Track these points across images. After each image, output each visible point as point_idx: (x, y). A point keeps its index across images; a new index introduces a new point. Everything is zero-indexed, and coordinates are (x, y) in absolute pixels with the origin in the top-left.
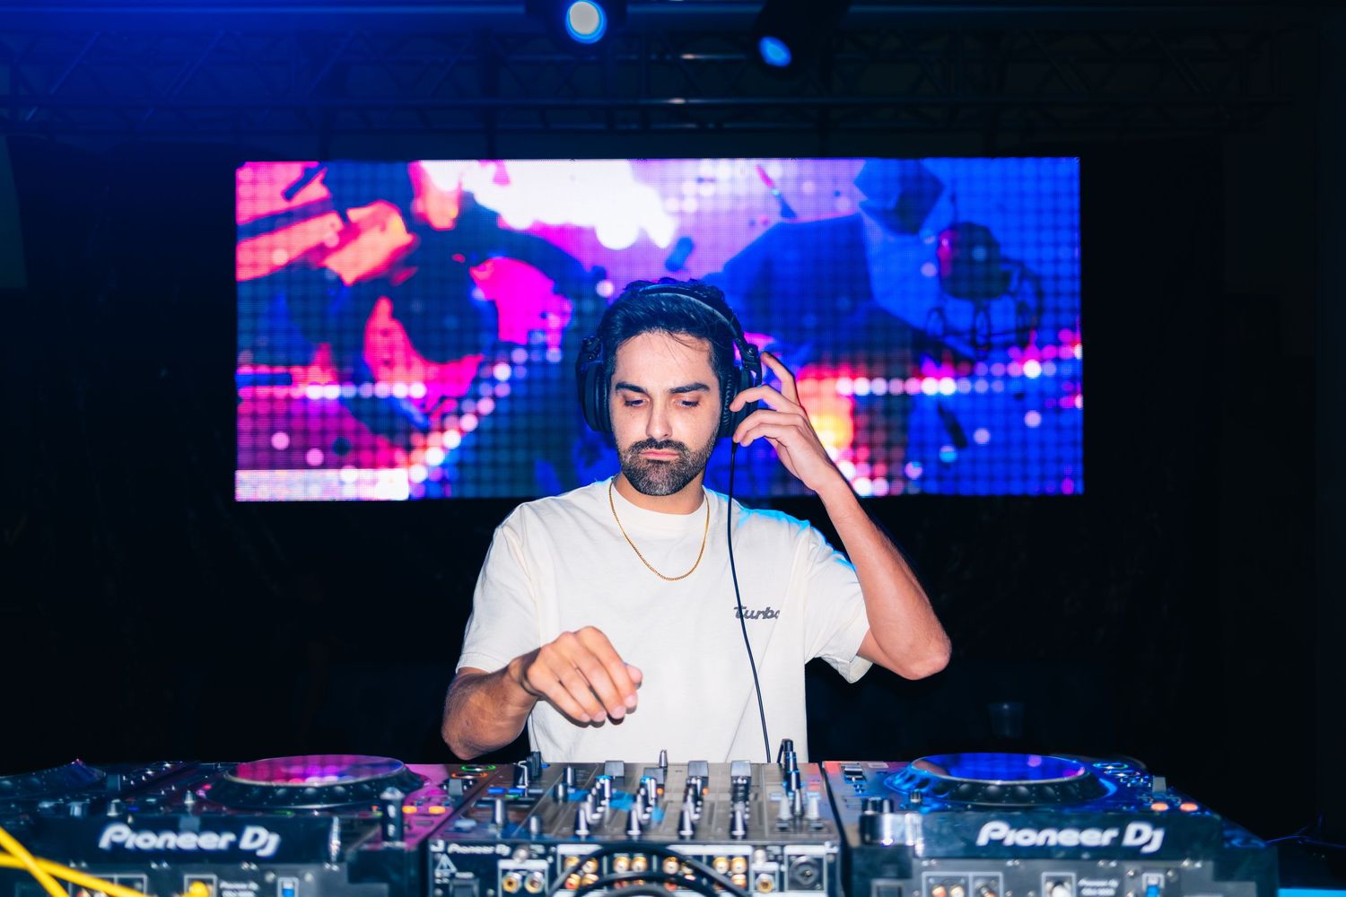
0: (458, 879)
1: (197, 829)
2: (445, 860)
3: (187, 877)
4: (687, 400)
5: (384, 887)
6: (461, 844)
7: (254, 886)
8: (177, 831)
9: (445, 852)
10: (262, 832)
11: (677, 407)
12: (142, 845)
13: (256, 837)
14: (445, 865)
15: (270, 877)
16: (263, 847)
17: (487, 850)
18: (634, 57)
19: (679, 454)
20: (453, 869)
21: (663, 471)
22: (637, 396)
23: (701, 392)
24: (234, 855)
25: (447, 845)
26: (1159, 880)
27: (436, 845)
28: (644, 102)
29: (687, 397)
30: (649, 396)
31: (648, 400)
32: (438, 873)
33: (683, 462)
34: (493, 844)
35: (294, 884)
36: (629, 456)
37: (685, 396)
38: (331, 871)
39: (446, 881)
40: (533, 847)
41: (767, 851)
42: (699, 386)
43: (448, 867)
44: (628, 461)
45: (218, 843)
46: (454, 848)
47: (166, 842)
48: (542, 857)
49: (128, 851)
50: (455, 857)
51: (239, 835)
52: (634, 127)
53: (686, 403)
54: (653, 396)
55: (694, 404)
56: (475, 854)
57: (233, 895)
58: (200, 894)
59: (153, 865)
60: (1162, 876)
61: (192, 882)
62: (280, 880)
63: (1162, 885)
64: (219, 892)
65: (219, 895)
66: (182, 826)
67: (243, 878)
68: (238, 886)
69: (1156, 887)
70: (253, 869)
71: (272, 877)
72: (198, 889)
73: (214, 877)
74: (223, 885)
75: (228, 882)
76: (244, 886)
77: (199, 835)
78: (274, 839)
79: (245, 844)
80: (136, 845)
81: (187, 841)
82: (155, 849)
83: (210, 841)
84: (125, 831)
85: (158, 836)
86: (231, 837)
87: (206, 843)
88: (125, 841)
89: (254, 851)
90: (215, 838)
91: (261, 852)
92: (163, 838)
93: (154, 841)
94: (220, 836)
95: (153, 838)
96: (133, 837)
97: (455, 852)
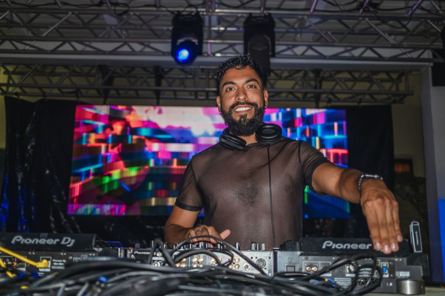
1: (46, 238)
2: (133, 256)
3: (41, 257)
6: (139, 251)
7: (64, 261)
8: (39, 238)
9: (133, 253)
10: (69, 239)
12: (26, 242)
16: (69, 244)
17: (148, 253)
18: (204, 77)
24: (59, 247)
25: (134, 251)
26: (387, 264)
27: (130, 251)
28: (207, 89)
38: (92, 256)
45: (53, 242)
46: (136, 252)
47: (35, 241)
49: (21, 244)
50: (136, 255)
51: (61, 240)
52: (204, 98)
56: (143, 255)
57: (57, 264)
58: (45, 263)
59: (30, 253)
60: (388, 263)
61: (43, 259)
62: (74, 258)
63: (388, 266)
64: (52, 263)
65: (52, 264)
66: (41, 236)
67: (61, 258)
68: (59, 261)
69: (386, 267)
70: (65, 254)
71: (71, 257)
72: (45, 261)
73: (51, 258)
74: (54, 260)
75: (56, 259)
76: (61, 261)
77: (46, 239)
78: (73, 241)
79: (63, 242)
80: (24, 242)
81: (42, 241)
82: (31, 245)
83: (50, 241)
84: (21, 238)
85: (32, 240)
86: (58, 240)
87: (49, 242)
88: (20, 241)
89: (66, 245)
90: (52, 240)
91: (68, 246)
92: (34, 240)
93: (31, 241)
94: (54, 240)
95: (30, 240)
96: (23, 240)
97: (136, 254)
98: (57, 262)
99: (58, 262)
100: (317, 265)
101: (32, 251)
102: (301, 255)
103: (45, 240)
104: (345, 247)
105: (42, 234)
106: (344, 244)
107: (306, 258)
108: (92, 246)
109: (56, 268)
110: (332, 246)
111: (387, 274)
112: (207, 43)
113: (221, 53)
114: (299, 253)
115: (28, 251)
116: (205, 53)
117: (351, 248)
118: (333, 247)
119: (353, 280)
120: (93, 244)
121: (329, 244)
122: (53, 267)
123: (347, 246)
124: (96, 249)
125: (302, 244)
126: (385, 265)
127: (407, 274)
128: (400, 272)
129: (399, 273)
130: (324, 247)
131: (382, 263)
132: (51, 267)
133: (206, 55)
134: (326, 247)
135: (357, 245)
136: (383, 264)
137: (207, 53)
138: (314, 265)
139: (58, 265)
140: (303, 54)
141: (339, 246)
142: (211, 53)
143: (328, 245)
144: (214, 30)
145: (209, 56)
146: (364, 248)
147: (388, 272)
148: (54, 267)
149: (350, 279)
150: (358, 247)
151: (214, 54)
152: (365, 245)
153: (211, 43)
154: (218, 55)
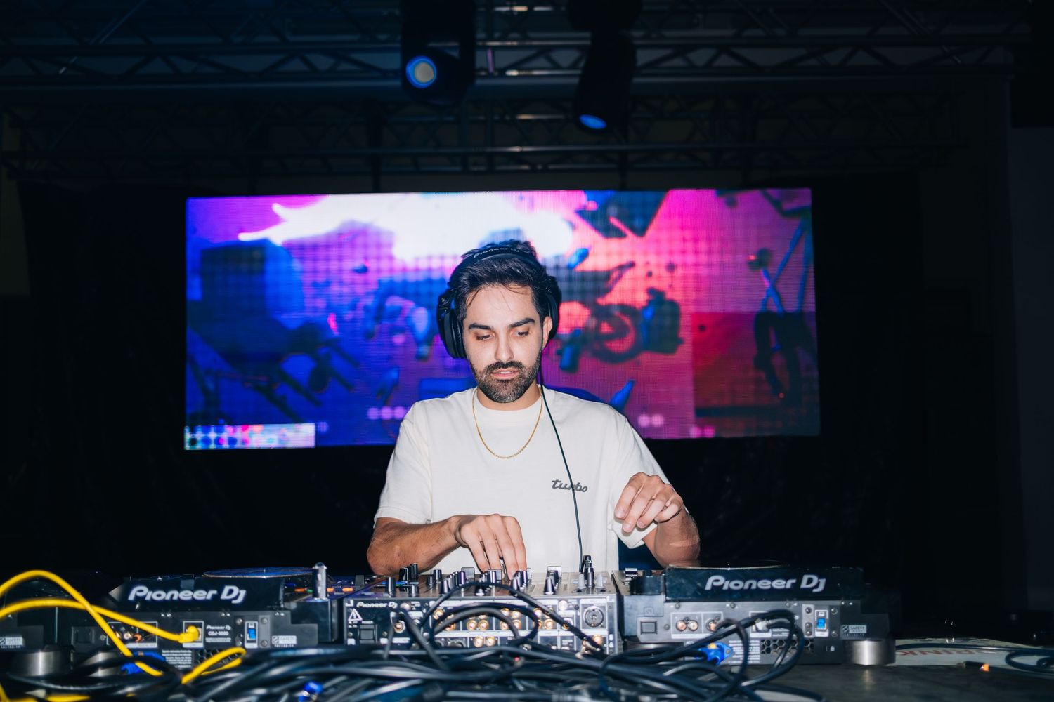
0: (364, 624)
1: (193, 588)
2: (354, 612)
3: (184, 622)
4: (521, 331)
5: (315, 626)
6: (365, 602)
7: (228, 628)
8: (179, 590)
9: (355, 607)
10: (236, 589)
11: (515, 338)
12: (155, 597)
13: (231, 592)
14: (355, 616)
15: (239, 621)
16: (236, 598)
17: (382, 605)
18: (482, 118)
19: (518, 371)
20: (360, 619)
21: (510, 386)
22: (485, 333)
23: (530, 324)
24: (216, 603)
25: (356, 603)
26: (825, 613)
27: (349, 603)
28: (489, 150)
29: (521, 329)
30: (494, 332)
31: (494, 334)
32: (350, 620)
33: (522, 377)
34: (387, 602)
35: (255, 625)
36: (484, 376)
37: (519, 328)
38: (280, 616)
39: (355, 626)
40: (413, 603)
41: (568, 602)
42: (528, 320)
43: (357, 617)
44: (483, 379)
45: (206, 596)
46: (360, 604)
47: (172, 596)
48: (419, 609)
49: (147, 602)
50: (360, 610)
51: (220, 592)
52: (482, 168)
53: (519, 334)
54: (497, 332)
55: (527, 333)
56: (375, 608)
57: (215, 634)
58: (193, 633)
59: (163, 615)
60: (827, 611)
61: (188, 625)
62: (246, 623)
63: (827, 617)
64: (206, 632)
65: (206, 635)
66: (182, 586)
67: (222, 622)
68: (218, 628)
69: (824, 618)
70: (228, 615)
71: (241, 621)
72: (192, 630)
73: (203, 622)
74: (209, 627)
75: (212, 625)
76: (222, 628)
77: (193, 591)
78: (243, 593)
79: (224, 596)
80: (152, 599)
81: (186, 595)
82: (164, 601)
83: (200, 595)
84: (145, 589)
85: (166, 592)
86: (215, 592)
87: (198, 596)
88: (145, 596)
89: (230, 601)
90: (204, 593)
91: (234, 602)
92: (170, 593)
93: (165, 596)
94: (207, 591)
95: (163, 593)
96: (150, 593)
97: (361, 607)
98: (215, 631)
99: (218, 631)
100: (697, 618)
101: (165, 612)
102: (667, 601)
103: (190, 593)
104: (746, 587)
105: (184, 583)
106: (744, 581)
107: (677, 606)
108: (279, 601)
109: (213, 641)
110: (723, 586)
111: (825, 631)
112: (486, 48)
113: (519, 70)
114: (662, 597)
115: (160, 611)
116: (482, 69)
117: (757, 587)
118: (725, 587)
119: (762, 643)
120: (281, 597)
121: (717, 581)
122: (209, 640)
123: (751, 585)
124: (286, 605)
125: (667, 584)
126: (823, 615)
127: (863, 629)
128: (850, 626)
129: (848, 627)
130: (708, 587)
131: (816, 611)
132: (205, 640)
133: (483, 73)
134: (713, 587)
135: (769, 582)
136: (818, 613)
137: (487, 70)
138: (692, 618)
139: (218, 636)
140: (710, 63)
141: (737, 585)
142: (495, 69)
143: (716, 584)
144: (500, 13)
145: (490, 76)
146: (783, 587)
147: (827, 628)
148: (211, 639)
149: (758, 641)
150: (771, 585)
151: (502, 72)
152: (783, 582)
153: (494, 48)
154: (514, 73)
